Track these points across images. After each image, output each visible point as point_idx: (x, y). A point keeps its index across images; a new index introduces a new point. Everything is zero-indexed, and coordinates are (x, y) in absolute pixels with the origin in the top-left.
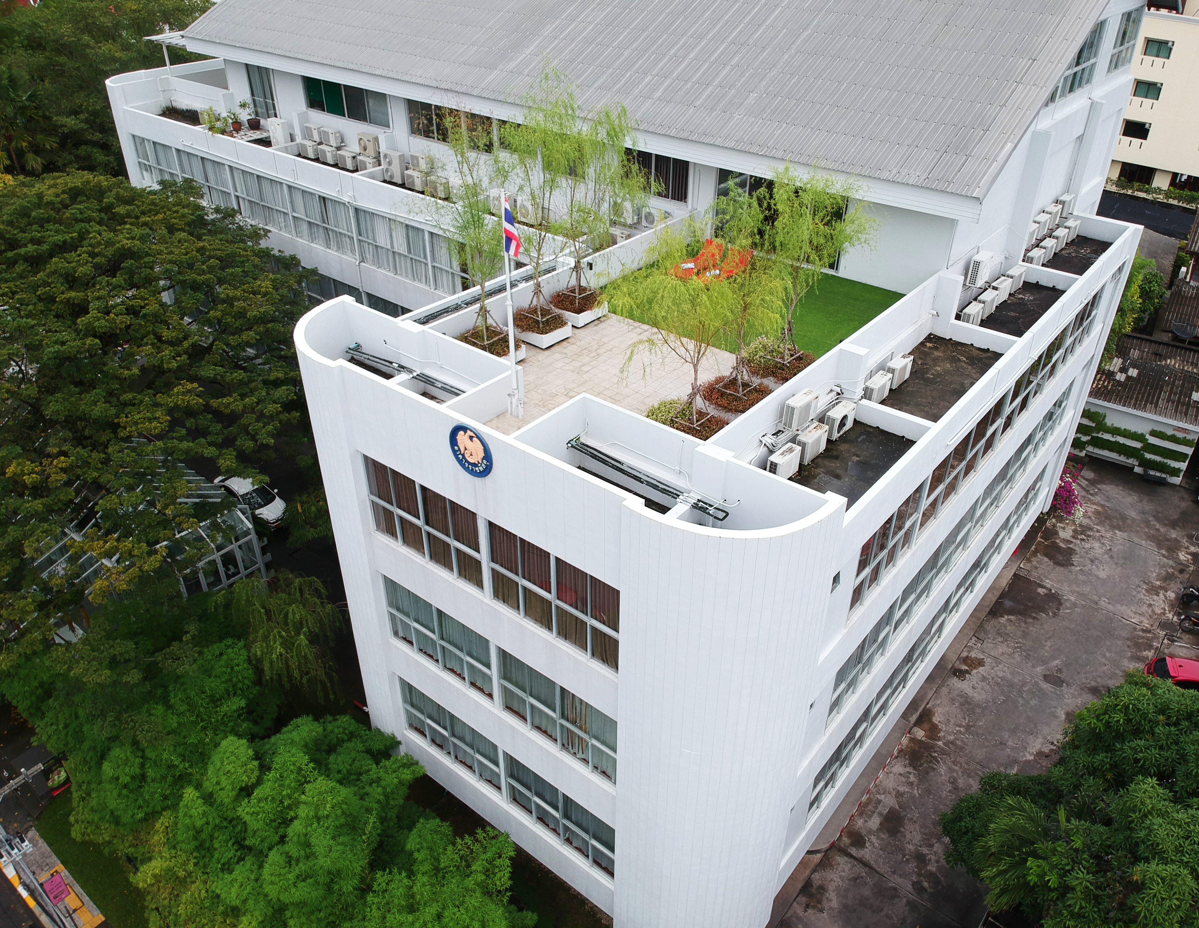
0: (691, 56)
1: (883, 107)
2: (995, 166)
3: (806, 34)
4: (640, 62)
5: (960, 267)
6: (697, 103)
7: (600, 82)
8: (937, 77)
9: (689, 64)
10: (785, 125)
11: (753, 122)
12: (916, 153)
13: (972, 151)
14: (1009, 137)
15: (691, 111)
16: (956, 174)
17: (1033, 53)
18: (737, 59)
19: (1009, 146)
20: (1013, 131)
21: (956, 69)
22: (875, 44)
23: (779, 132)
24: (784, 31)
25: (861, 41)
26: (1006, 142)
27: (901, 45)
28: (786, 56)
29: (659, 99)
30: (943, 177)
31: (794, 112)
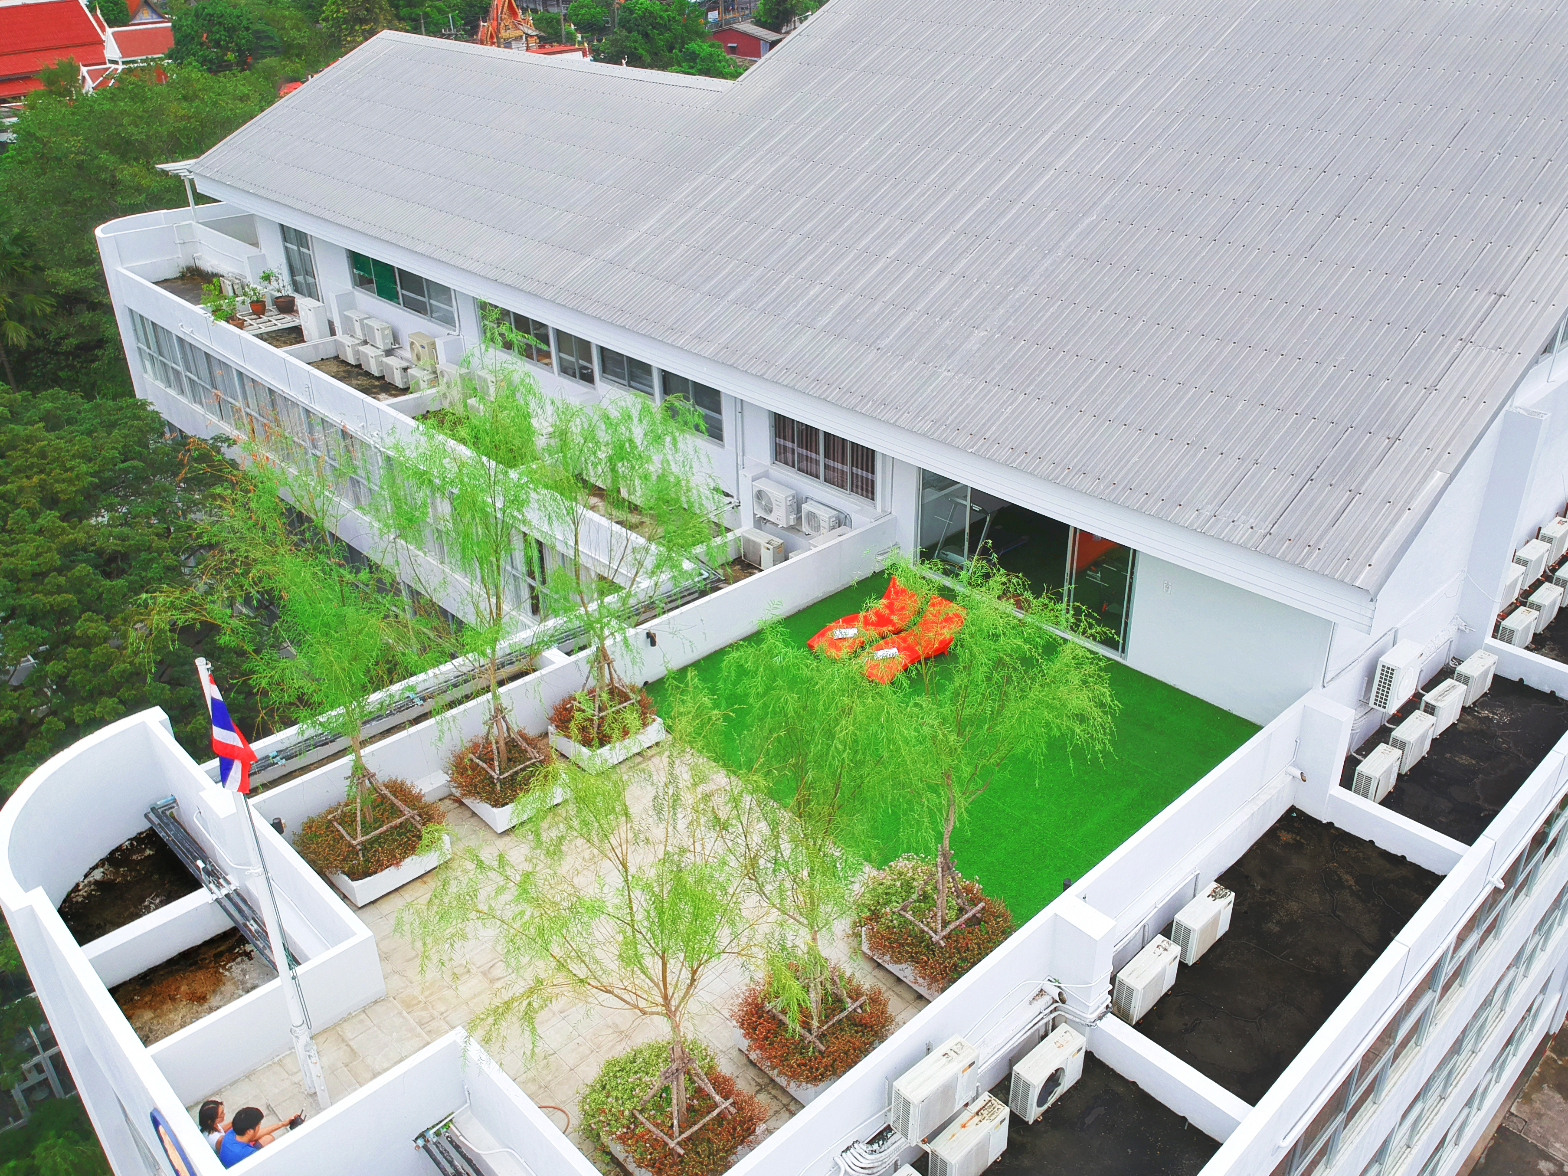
0: (892, 252)
1: (1203, 373)
2: (1407, 520)
3: (1087, 221)
4: (810, 258)
5: (1354, 677)
6: (883, 343)
7: (739, 290)
8: (1311, 318)
9: (887, 267)
10: (1022, 396)
11: (969, 386)
12: (1253, 476)
13: (1362, 483)
14: (1438, 458)
15: (871, 357)
16: (1326, 531)
17: (1500, 279)
18: (964, 262)
19: (1438, 478)
20: (1448, 444)
21: (1347, 305)
22: (1205, 246)
23: (1009, 410)
24: (1051, 215)
25: (1181, 240)
26: (1430, 470)
27: (1251, 252)
28: (1047, 263)
29: (823, 330)
30: (1299, 535)
31: (1041, 372)
